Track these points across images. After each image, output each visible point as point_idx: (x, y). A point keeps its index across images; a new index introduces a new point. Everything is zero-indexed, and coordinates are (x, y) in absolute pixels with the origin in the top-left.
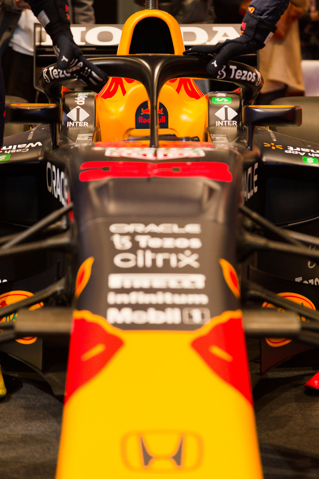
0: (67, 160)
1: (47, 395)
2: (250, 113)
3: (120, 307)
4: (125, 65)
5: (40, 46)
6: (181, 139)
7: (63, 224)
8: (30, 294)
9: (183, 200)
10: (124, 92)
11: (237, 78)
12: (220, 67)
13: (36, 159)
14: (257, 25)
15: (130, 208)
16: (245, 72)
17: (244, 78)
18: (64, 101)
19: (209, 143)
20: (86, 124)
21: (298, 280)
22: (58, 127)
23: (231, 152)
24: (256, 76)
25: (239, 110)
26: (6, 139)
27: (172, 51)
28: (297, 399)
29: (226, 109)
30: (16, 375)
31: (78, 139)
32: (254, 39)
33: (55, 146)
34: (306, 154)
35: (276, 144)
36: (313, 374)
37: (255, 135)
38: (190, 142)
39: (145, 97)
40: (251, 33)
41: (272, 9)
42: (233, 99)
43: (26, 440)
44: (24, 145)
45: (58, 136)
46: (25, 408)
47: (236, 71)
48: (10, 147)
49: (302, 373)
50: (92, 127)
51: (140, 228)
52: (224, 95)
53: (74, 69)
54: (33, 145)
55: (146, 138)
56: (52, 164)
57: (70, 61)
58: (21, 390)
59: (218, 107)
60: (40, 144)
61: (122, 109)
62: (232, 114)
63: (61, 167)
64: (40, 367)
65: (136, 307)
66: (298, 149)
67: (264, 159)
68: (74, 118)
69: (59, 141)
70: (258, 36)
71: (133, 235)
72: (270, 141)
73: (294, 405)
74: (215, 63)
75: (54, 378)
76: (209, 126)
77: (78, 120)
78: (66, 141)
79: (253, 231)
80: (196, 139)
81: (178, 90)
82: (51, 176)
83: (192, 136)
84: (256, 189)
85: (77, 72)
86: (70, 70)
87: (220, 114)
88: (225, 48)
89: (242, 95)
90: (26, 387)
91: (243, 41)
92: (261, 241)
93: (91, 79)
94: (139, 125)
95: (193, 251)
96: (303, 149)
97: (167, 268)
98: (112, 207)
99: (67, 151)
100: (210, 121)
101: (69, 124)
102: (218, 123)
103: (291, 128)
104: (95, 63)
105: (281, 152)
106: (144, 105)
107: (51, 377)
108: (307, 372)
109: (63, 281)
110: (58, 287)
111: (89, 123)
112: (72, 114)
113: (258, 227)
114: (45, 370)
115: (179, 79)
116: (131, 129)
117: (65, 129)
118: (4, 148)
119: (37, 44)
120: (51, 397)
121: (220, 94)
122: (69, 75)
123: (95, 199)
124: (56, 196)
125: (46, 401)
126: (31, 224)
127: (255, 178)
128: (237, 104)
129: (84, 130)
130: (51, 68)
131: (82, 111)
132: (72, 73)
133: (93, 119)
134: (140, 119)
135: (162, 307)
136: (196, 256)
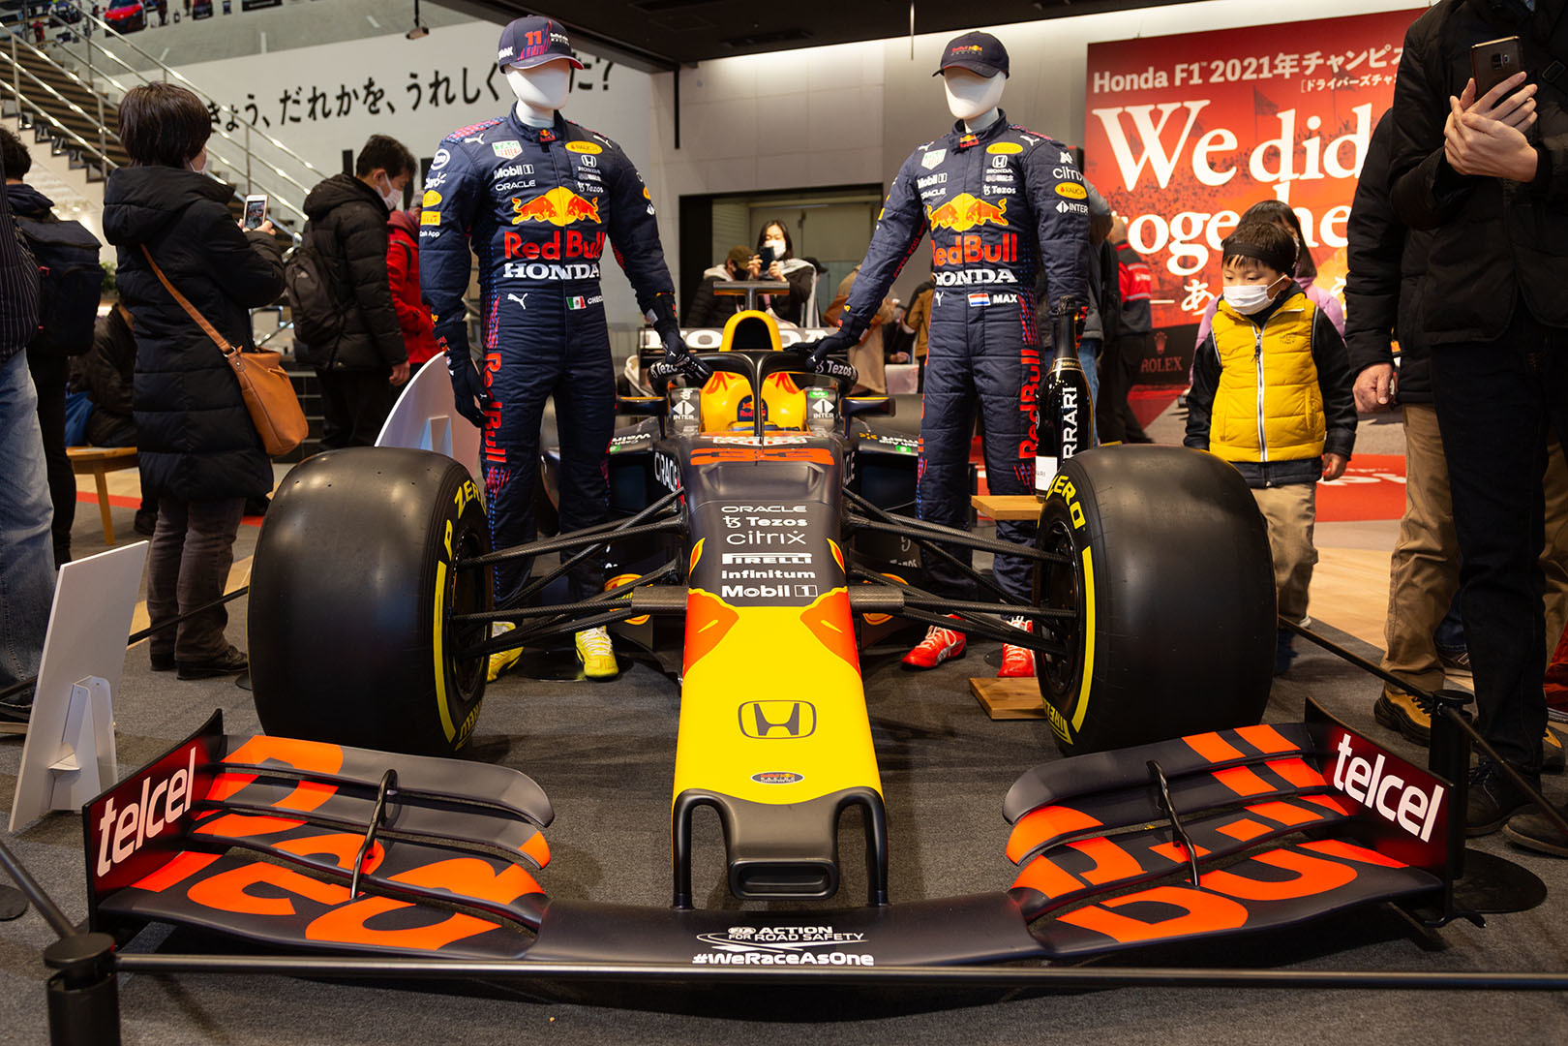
0: (676, 450)
1: (657, 674)
2: (847, 405)
3: (732, 583)
4: (729, 360)
5: (644, 349)
6: (782, 429)
7: (673, 507)
8: (639, 577)
9: (790, 483)
10: (726, 388)
11: (834, 372)
12: (818, 362)
13: (645, 450)
14: (853, 323)
15: (739, 491)
16: (842, 367)
17: (840, 373)
18: (670, 396)
19: (808, 432)
20: (692, 417)
21: (894, 562)
22: (667, 420)
23: (831, 439)
24: (852, 371)
25: (835, 404)
26: (616, 431)
27: (771, 348)
28: (895, 674)
29: (823, 403)
30: (627, 655)
31: (685, 430)
32: (849, 335)
33: (664, 437)
34: (900, 444)
35: (870, 434)
36: (909, 651)
37: (852, 427)
38: (792, 432)
39: (749, 391)
40: (848, 330)
41: (866, 307)
42: (829, 393)
43: (639, 716)
44: (634, 437)
45: (666, 428)
46: (636, 686)
47: (833, 365)
48: (620, 439)
49: (898, 650)
50: (697, 420)
51: (750, 509)
52: (820, 389)
53: (681, 364)
54: (640, 436)
55: (749, 429)
56: (660, 453)
57: (678, 356)
58: (633, 669)
59: (816, 401)
60: (648, 435)
61: (724, 403)
62: (829, 407)
63: (670, 456)
64: (651, 646)
65: (747, 583)
66: (892, 439)
67: (860, 448)
68: (681, 412)
69: (666, 432)
70: (853, 333)
71: (742, 516)
72: (865, 432)
73: (892, 680)
74: (813, 358)
75: (664, 656)
76: (808, 418)
77: (684, 413)
78: (673, 433)
79: (855, 512)
80: (796, 429)
81: (777, 385)
82: (660, 465)
83: (792, 426)
84: (853, 476)
85: (684, 366)
86: (678, 365)
87: (817, 407)
88: (823, 343)
89: (837, 389)
90: (636, 665)
91: (839, 337)
92: (865, 521)
93: (697, 373)
94: (740, 419)
95: (801, 529)
96: (896, 439)
97: (775, 547)
98: (722, 490)
99: (676, 441)
100: (809, 415)
101: (675, 417)
102: (816, 416)
103: (883, 420)
104: (702, 359)
105: (876, 442)
106: (747, 399)
107: (662, 655)
108: (903, 649)
109: (674, 562)
110: (670, 567)
111: (695, 417)
112: (678, 408)
113: (859, 508)
114: (655, 650)
115: (778, 373)
116: (733, 422)
117: (672, 421)
118: (614, 440)
119: (642, 347)
120: (661, 675)
121: (816, 389)
122: (676, 370)
123: (705, 482)
124: (665, 484)
125: (656, 679)
126: (639, 512)
127: (853, 466)
128: (833, 397)
129: (690, 423)
130: (659, 364)
131: (687, 404)
132: (679, 368)
133: (698, 412)
134: (742, 413)
135: (773, 583)
136: (803, 535)
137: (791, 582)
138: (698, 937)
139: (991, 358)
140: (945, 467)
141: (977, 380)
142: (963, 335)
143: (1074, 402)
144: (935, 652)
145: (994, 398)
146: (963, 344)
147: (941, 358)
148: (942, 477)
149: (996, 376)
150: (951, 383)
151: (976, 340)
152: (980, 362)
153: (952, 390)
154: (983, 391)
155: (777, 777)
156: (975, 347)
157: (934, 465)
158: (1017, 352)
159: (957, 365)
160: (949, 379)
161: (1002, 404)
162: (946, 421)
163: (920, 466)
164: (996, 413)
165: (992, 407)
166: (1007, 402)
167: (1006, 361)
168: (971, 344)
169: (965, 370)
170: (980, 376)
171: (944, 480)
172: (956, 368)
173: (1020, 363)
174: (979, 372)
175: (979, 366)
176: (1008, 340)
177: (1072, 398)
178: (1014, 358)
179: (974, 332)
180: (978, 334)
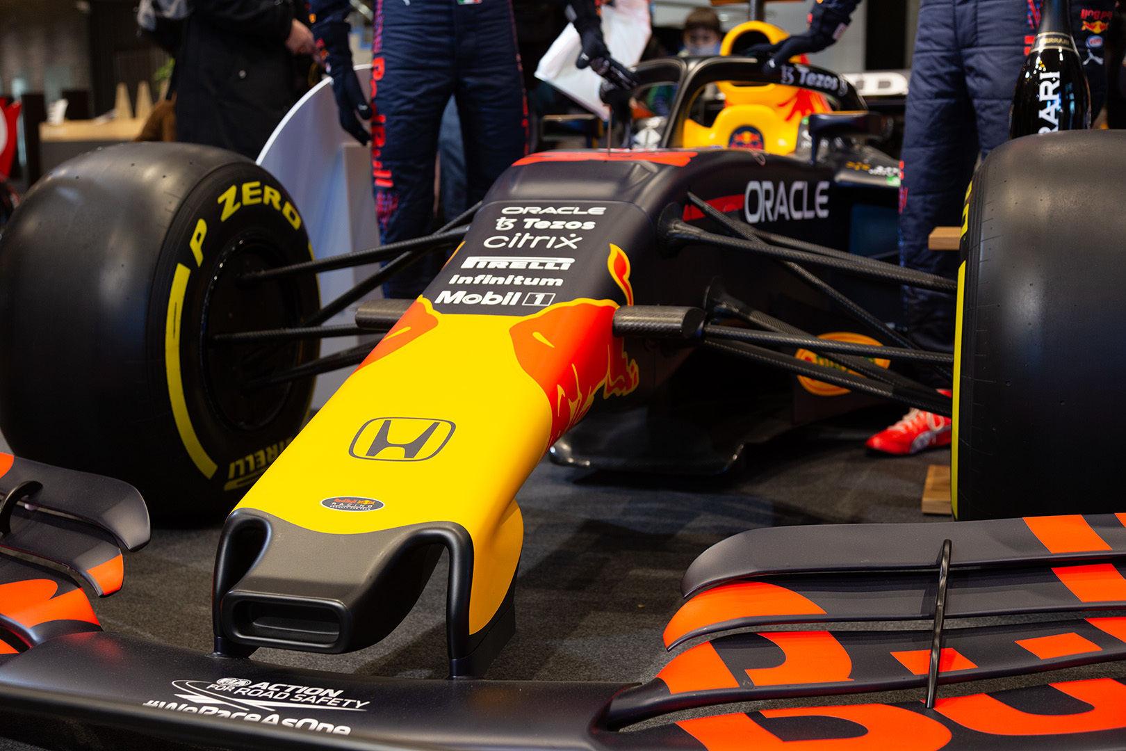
11: (810, 83)
12: (778, 68)
14: (823, 17)
24: (838, 83)
32: (819, 32)
40: (818, 25)
51: (537, 210)
57: (592, 59)
67: (838, 178)
68: (642, 142)
71: (521, 218)
74: (772, 63)
84: (823, 213)
88: (786, 45)
91: (807, 35)
95: (582, 233)
97: (541, 250)
112: (641, 136)
127: (822, 199)
131: (653, 132)
135: (501, 290)
136: (580, 239)
137: (523, 289)
138: (173, 683)
139: (985, 49)
140: (929, 197)
141: (971, 82)
142: (950, 21)
143: (1055, 92)
144: (910, 436)
145: (988, 102)
146: (950, 32)
147: (926, 54)
148: (925, 210)
149: (990, 73)
150: (939, 86)
151: (966, 26)
152: (971, 55)
153: (938, 95)
154: (975, 94)
155: (353, 503)
156: (965, 35)
157: (915, 194)
158: (1017, 39)
159: (943, 61)
160: (935, 81)
161: (997, 110)
162: (930, 136)
163: (901, 197)
164: (989, 122)
165: (987, 114)
166: (1002, 107)
167: (1004, 52)
168: (960, 31)
169: (953, 68)
170: (973, 74)
171: (929, 214)
172: (943, 65)
173: (1022, 53)
174: (971, 69)
175: (970, 62)
176: (1009, 24)
177: (1052, 87)
178: (1013, 48)
179: (963, 16)
180: (967, 19)
